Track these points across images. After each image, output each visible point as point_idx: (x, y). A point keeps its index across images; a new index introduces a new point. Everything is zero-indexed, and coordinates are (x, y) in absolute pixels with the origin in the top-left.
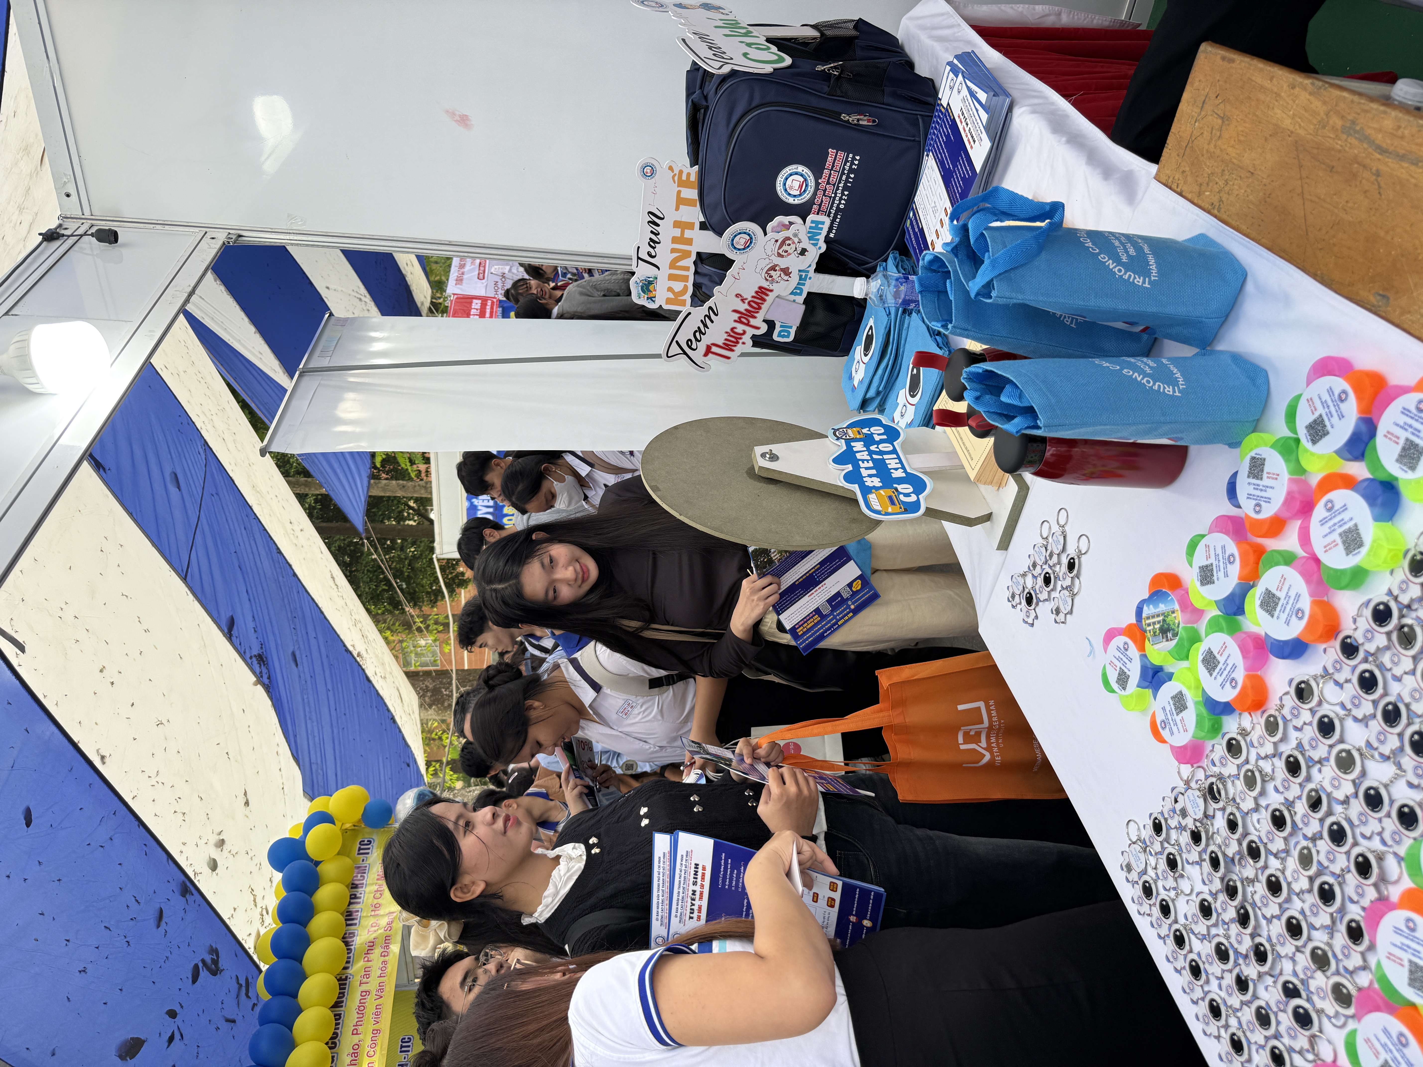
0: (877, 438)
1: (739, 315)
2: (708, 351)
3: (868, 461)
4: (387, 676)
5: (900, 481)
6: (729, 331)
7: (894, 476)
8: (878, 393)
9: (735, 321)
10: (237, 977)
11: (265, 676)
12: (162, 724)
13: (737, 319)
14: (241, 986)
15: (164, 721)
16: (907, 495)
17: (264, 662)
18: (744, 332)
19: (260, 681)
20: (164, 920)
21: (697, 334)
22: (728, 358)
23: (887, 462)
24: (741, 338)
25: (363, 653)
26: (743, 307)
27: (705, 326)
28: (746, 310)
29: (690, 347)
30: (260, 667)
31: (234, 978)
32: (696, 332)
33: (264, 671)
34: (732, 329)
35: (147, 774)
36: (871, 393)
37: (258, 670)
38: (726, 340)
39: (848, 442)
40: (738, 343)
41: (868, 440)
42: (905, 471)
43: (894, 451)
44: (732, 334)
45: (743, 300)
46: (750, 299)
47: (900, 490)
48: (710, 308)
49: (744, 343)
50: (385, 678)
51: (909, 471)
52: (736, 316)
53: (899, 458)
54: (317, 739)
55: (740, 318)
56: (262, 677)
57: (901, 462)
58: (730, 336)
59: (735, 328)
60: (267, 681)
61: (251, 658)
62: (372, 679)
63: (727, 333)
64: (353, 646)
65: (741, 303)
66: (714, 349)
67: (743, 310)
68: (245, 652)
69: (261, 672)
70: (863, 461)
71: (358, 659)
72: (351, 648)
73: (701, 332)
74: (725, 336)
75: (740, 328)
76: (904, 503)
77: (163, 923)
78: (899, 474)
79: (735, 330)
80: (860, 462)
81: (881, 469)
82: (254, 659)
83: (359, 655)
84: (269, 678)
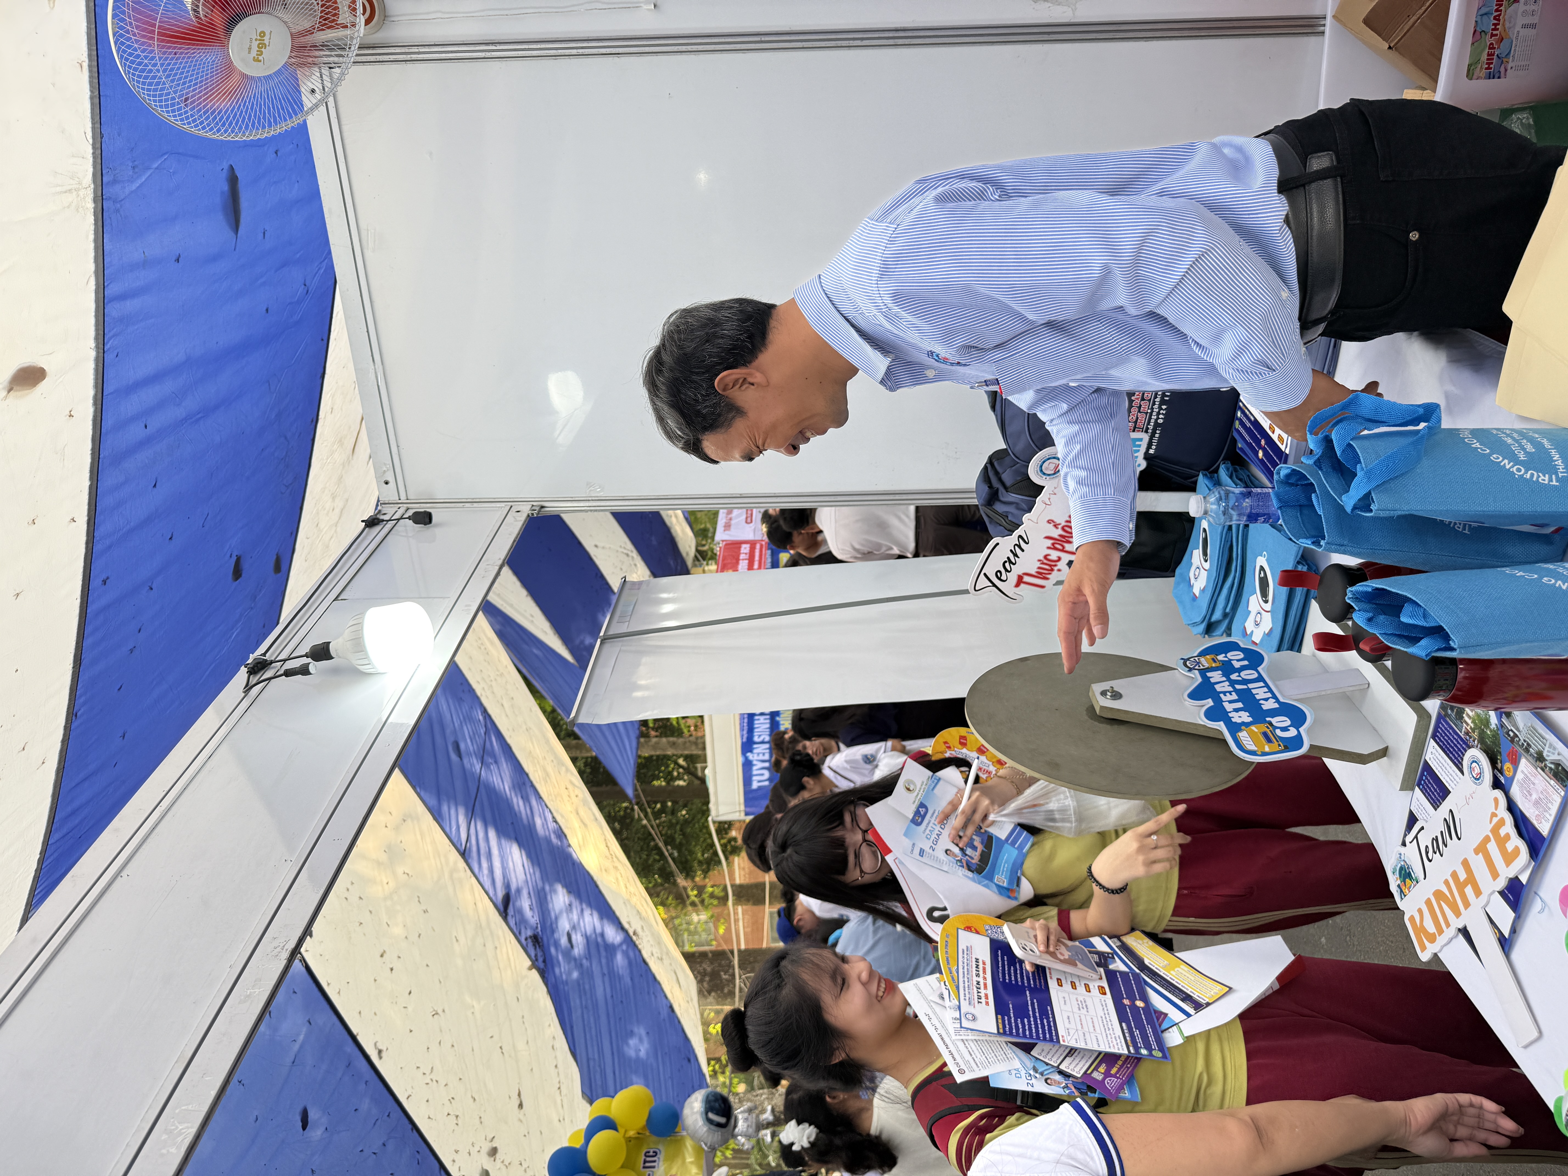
0: (1237, 665)
1: (1052, 541)
2: (1020, 581)
3: (1230, 693)
4: (664, 957)
5: (1273, 713)
6: (1042, 558)
7: (1265, 707)
8: (1225, 615)
9: (1049, 548)
11: (541, 959)
12: (437, 1014)
13: (1050, 545)
15: (440, 1011)
16: (1284, 729)
17: (539, 943)
18: (1059, 559)
19: (534, 965)
21: (1007, 565)
22: (1043, 587)
23: (1254, 691)
24: (1055, 566)
25: (639, 931)
26: (1056, 533)
27: (1016, 555)
28: (1060, 536)
29: (1000, 579)
30: (535, 949)
32: (1005, 562)
33: (540, 954)
34: (1046, 557)
35: (422, 1070)
36: (1217, 616)
37: (533, 954)
38: (1039, 568)
39: (1203, 672)
40: (1052, 570)
41: (1227, 669)
42: (1277, 701)
43: (1260, 679)
44: (1045, 561)
45: (1056, 526)
46: (1064, 524)
47: (1275, 724)
48: (1020, 537)
49: (1059, 570)
50: (661, 959)
51: (1282, 700)
52: (1049, 543)
53: (1267, 686)
54: (593, 1030)
55: (1053, 544)
56: (537, 960)
57: (1270, 691)
58: (1043, 563)
59: (1049, 555)
60: (542, 965)
61: (526, 939)
62: (648, 960)
63: (1039, 560)
64: (629, 923)
65: (1054, 529)
66: (1026, 579)
67: (1056, 536)
68: (520, 933)
69: (536, 955)
70: (1225, 693)
71: (634, 938)
72: (626, 926)
73: (1010, 562)
74: (1038, 564)
75: (1054, 555)
76: (1282, 739)
78: (1270, 705)
79: (1049, 557)
80: (1222, 695)
81: (1248, 701)
82: (529, 940)
83: (635, 933)
84: (544, 961)
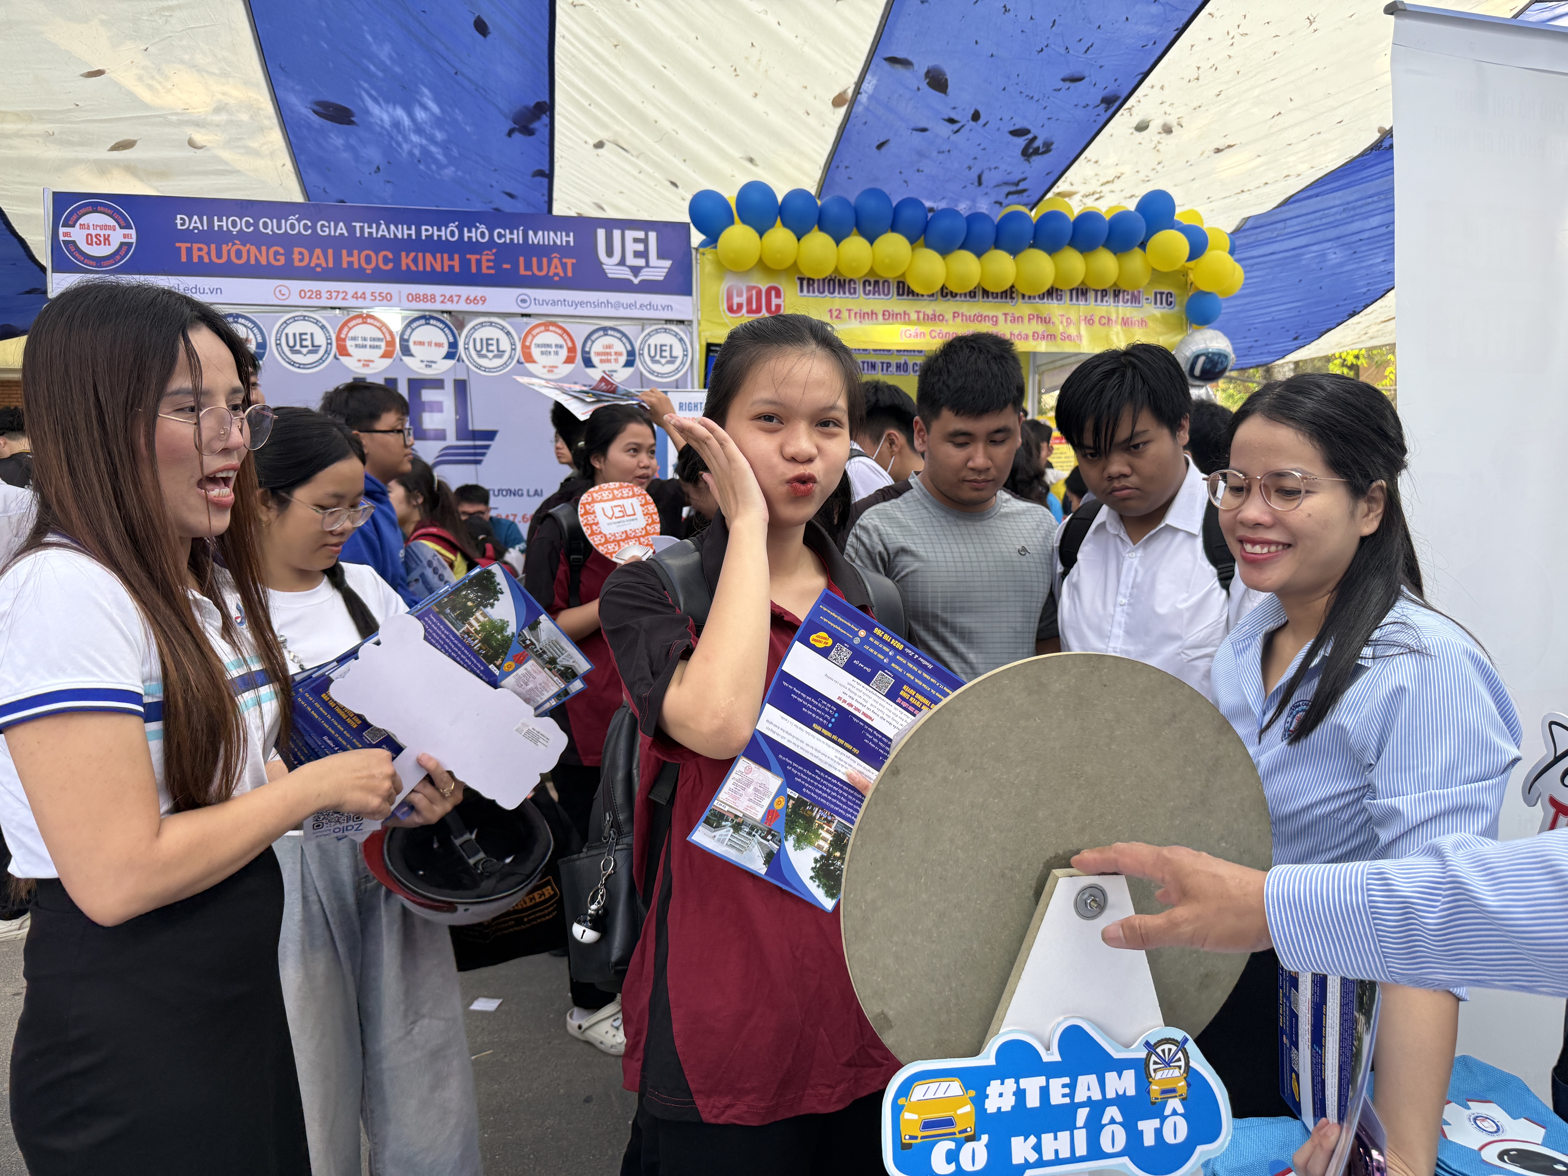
10: (1024, 179)
12: (1311, 23)
14: (1017, 184)
20: (1073, 85)
31: (1023, 176)
42: (1027, 1165)
77: (1068, 84)
